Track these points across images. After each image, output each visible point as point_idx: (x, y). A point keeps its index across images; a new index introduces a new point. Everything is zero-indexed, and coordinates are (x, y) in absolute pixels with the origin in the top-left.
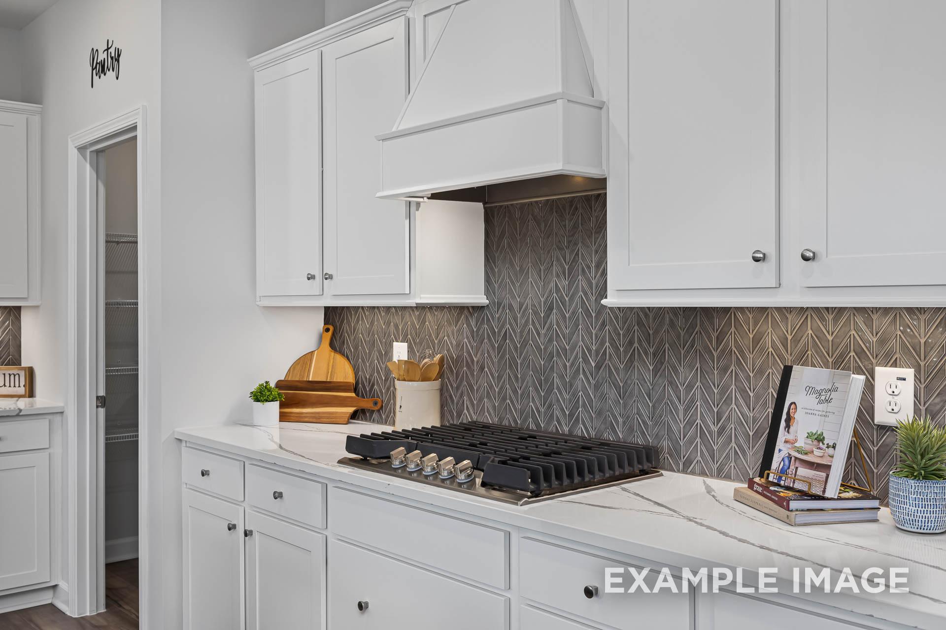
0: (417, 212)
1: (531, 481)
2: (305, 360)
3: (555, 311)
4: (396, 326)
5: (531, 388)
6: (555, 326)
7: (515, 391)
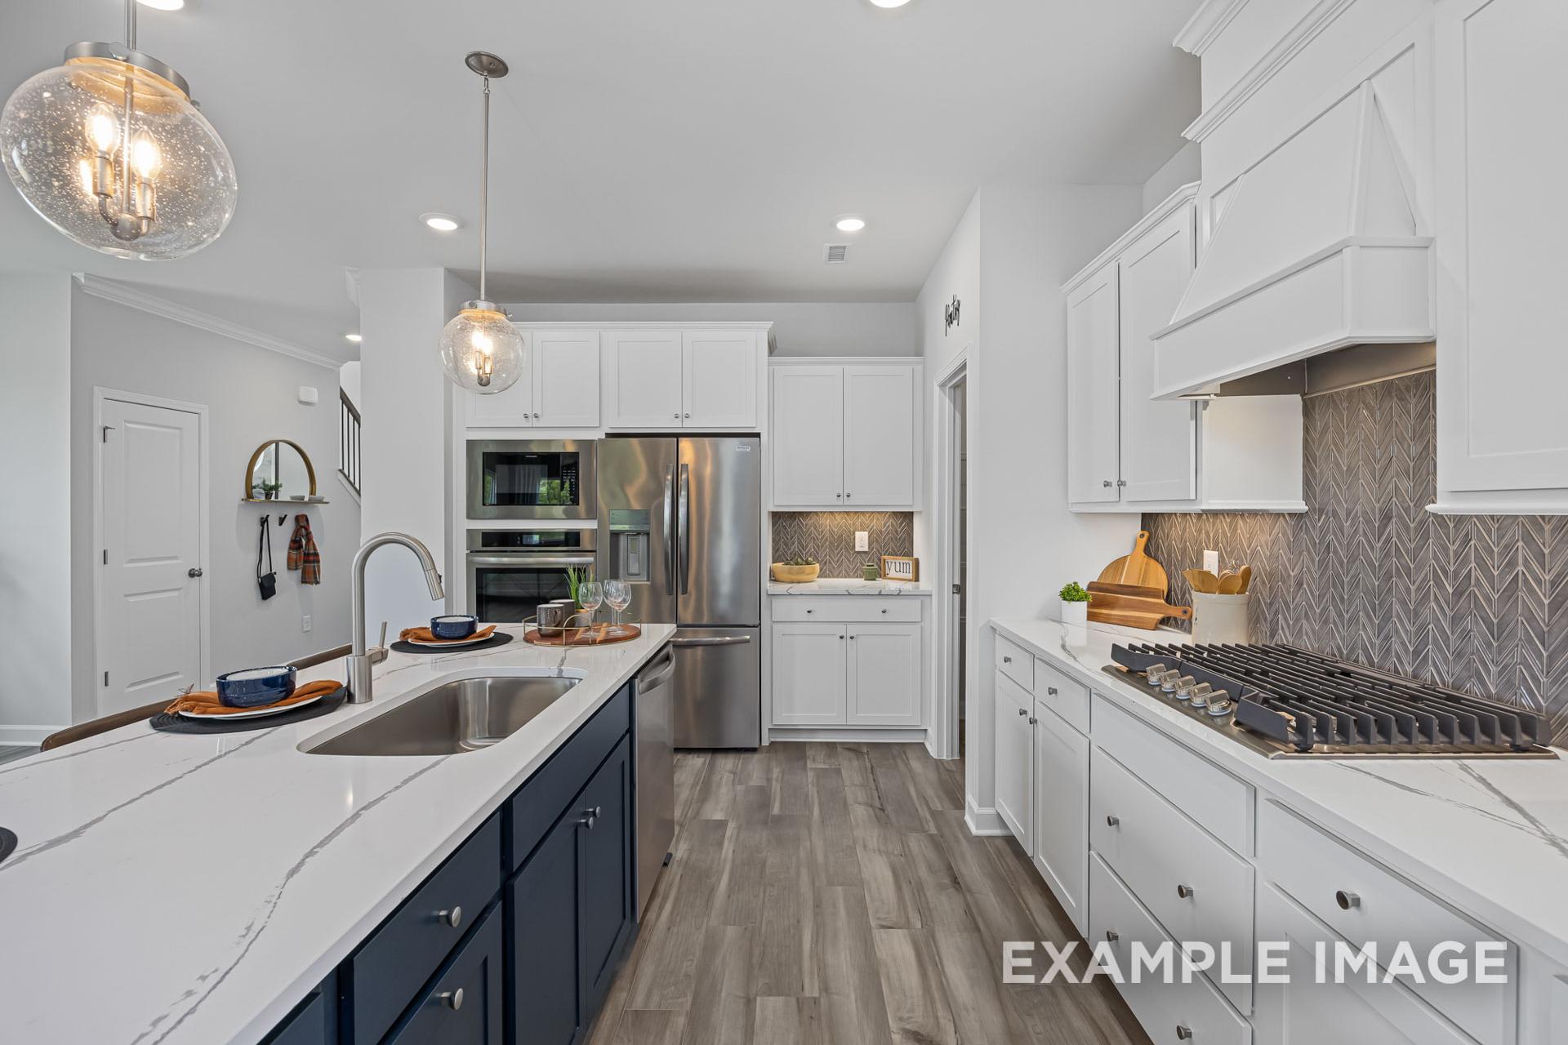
0: (1204, 411)
1: (1317, 731)
2: (1118, 565)
3: (1394, 520)
4: (1207, 534)
5: (1361, 613)
6: (1394, 539)
7: (1340, 615)
